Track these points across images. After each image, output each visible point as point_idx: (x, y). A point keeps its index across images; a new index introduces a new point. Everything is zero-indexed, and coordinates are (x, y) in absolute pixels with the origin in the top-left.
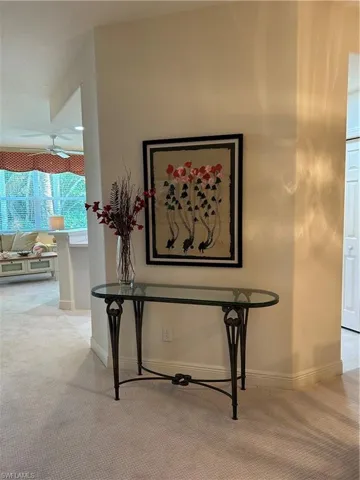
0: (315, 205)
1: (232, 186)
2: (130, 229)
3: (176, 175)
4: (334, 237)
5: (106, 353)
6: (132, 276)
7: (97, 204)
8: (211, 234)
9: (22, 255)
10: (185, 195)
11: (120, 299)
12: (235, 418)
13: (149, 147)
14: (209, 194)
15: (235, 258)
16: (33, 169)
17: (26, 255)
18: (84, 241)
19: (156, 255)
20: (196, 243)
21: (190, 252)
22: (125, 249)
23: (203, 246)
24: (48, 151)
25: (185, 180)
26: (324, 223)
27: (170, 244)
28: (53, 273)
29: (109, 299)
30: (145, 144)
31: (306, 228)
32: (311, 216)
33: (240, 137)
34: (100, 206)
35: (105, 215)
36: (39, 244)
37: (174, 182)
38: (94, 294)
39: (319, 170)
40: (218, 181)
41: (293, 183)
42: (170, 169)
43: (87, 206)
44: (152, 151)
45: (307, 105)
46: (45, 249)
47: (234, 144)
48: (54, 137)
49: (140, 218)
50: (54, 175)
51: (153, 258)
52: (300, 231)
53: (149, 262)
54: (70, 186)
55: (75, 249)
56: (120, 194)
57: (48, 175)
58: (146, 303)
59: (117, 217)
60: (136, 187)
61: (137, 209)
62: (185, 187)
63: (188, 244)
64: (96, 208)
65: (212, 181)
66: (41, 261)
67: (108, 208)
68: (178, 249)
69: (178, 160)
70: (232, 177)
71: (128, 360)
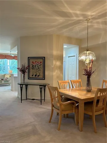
0: (57, 69)
1: (43, 65)
2: (25, 73)
3: (34, 63)
4: (61, 75)
5: (20, 97)
6: (25, 81)
7: (19, 68)
8: (40, 74)
9: (2, 79)
10: (35, 67)
11: (22, 85)
12: (41, 104)
13: (29, 58)
14: (39, 67)
15: (44, 78)
16: (5, 58)
17: (3, 79)
18: (17, 76)
19: (30, 78)
20: (37, 76)
21: (36, 77)
22: (24, 76)
23: (38, 76)
24: (9, 55)
25: (35, 64)
26: (59, 72)
27: (33, 75)
28: (9, 84)
29: (20, 85)
30: (28, 58)
31: (56, 73)
32: (56, 71)
33: (44, 57)
34: (20, 68)
35: (20, 70)
36: (6, 77)
37: (33, 64)
38: (18, 84)
39: (58, 63)
40: (41, 65)
41: (53, 65)
42: (33, 62)
43: (17, 68)
44: (30, 59)
45: (55, 53)
46: (7, 78)
47: (44, 58)
48: (11, 52)
49: (27, 71)
50: (10, 60)
51: (29, 78)
52: (54, 74)
53: (29, 79)
54: (14, 62)
55: (15, 77)
56: (23, 66)
57: (9, 60)
58: (28, 85)
59: (23, 71)
60: (26, 65)
61: (26, 69)
62: (35, 65)
63: (36, 76)
64: (19, 69)
65: (40, 65)
66: (7, 80)
67: (21, 69)
68: (34, 76)
69: (34, 61)
70: (43, 64)
71: (24, 97)
